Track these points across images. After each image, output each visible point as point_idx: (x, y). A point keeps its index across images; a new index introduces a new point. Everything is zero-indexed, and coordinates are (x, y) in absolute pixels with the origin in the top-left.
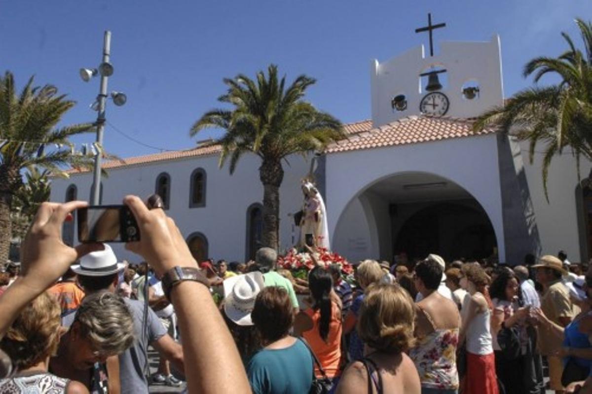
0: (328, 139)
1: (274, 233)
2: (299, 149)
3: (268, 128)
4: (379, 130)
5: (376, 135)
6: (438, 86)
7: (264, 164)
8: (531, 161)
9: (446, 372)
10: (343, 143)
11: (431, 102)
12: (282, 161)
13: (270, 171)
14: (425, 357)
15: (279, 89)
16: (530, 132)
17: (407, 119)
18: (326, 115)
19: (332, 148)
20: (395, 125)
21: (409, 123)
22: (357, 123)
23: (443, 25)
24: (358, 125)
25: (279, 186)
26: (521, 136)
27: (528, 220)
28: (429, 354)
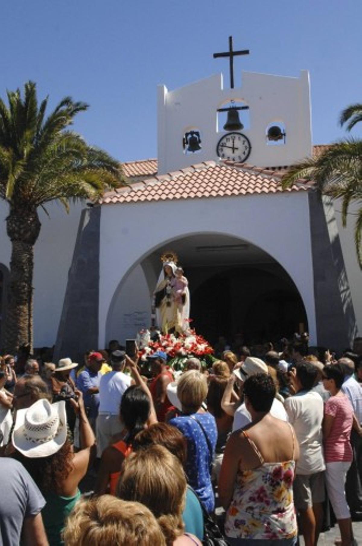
0: (102, 184)
1: (25, 309)
2: (63, 195)
3: (22, 165)
4: (169, 176)
5: (166, 183)
6: (239, 126)
7: (13, 212)
8: (344, 223)
9: (279, 517)
10: (124, 192)
11: (230, 144)
12: (39, 210)
13: (22, 223)
14: (252, 499)
15: (38, 113)
16: (342, 190)
17: (203, 165)
18: (100, 152)
19: (109, 197)
20: (188, 171)
21: (205, 170)
22: (136, 163)
23: (247, 52)
24: (138, 165)
25: (33, 243)
26: (333, 193)
27: (343, 296)
28: (256, 496)
